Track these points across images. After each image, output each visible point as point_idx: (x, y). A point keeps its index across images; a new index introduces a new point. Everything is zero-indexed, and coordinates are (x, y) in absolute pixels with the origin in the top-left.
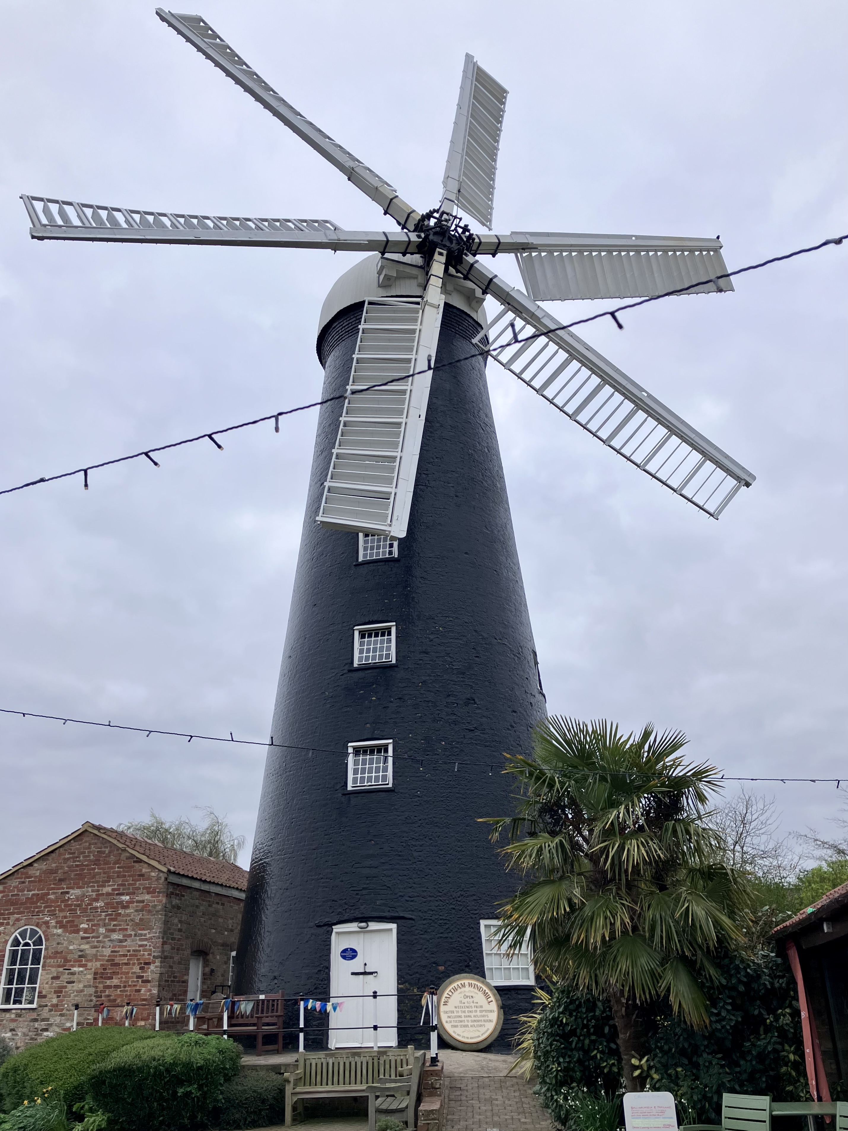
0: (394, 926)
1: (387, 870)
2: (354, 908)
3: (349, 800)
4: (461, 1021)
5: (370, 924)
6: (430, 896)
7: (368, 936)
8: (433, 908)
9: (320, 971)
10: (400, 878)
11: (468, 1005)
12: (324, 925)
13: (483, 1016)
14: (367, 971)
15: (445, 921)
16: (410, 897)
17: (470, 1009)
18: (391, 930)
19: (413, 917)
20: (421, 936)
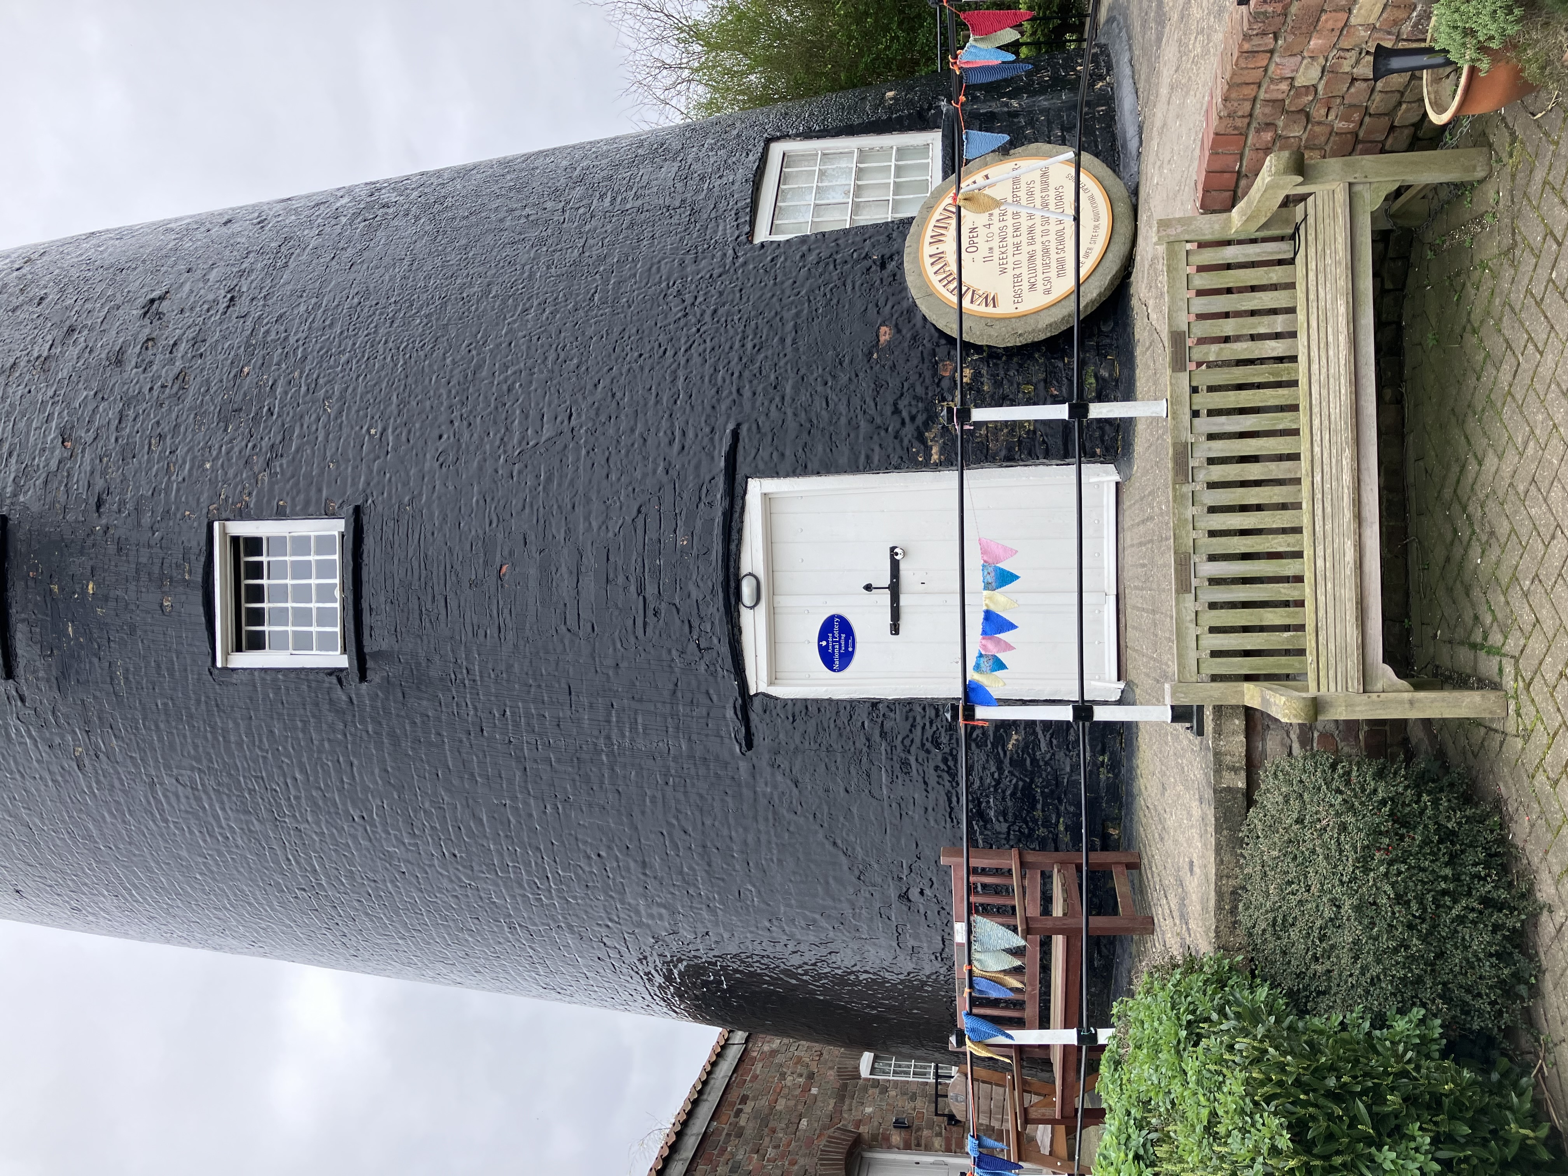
0: (756, 489)
1: (587, 518)
2: (695, 624)
3: (378, 655)
4: (1046, 252)
5: (745, 568)
6: (673, 381)
7: (784, 581)
8: (708, 370)
9: (883, 734)
10: (613, 477)
11: (997, 239)
12: (746, 720)
13: (1031, 194)
14: (887, 582)
15: (749, 331)
16: (671, 443)
17: (1010, 230)
18: (767, 498)
19: (731, 426)
20: (787, 399)
